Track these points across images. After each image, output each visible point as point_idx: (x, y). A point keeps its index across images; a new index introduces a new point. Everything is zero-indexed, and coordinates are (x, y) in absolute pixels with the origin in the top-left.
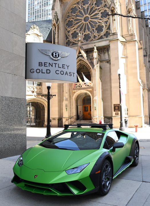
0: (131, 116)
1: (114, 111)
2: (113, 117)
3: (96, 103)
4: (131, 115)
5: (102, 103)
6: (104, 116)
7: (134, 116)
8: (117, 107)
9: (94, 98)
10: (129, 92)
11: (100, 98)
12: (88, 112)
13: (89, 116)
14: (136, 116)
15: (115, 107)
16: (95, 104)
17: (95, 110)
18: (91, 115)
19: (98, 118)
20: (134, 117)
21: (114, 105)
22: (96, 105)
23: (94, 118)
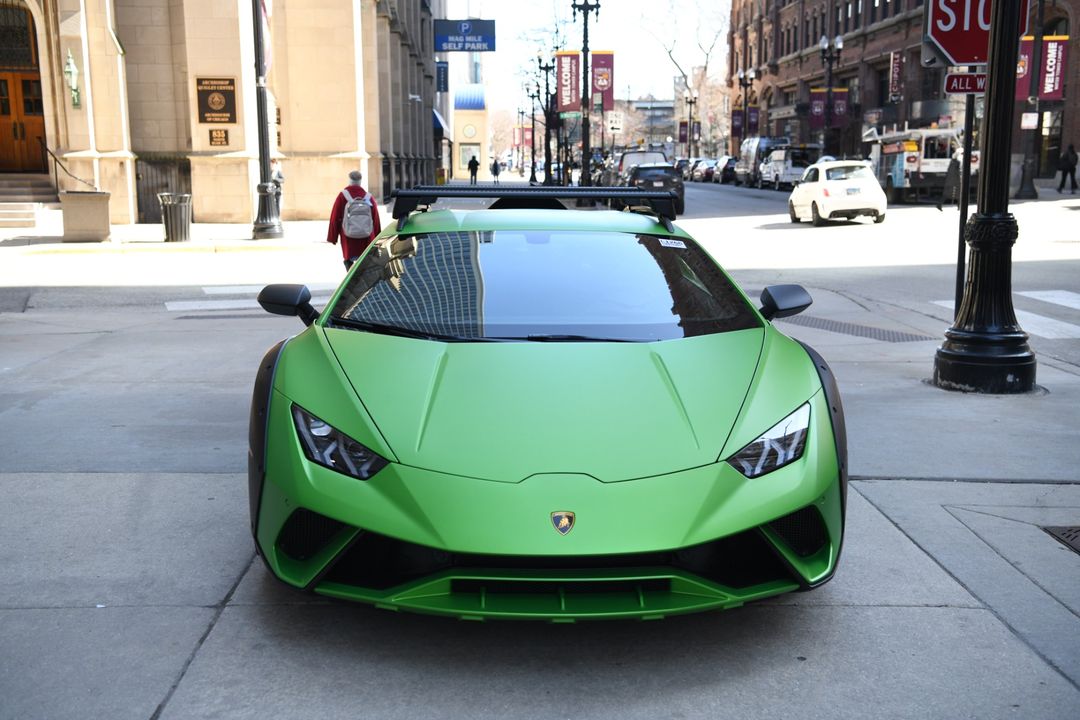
0: (297, 154)
1: (202, 119)
2: (197, 154)
3: (79, 64)
4: (297, 148)
5: (120, 60)
6: (134, 150)
7: (315, 154)
8: (216, 100)
9: (65, 29)
10: (284, 7)
11: (104, 27)
12: (13, 117)
13: (16, 142)
14: (326, 154)
15: (203, 96)
16: (73, 68)
17: (77, 105)
18: (42, 139)
19: (96, 163)
20: (314, 161)
21: (200, 81)
22: (81, 75)
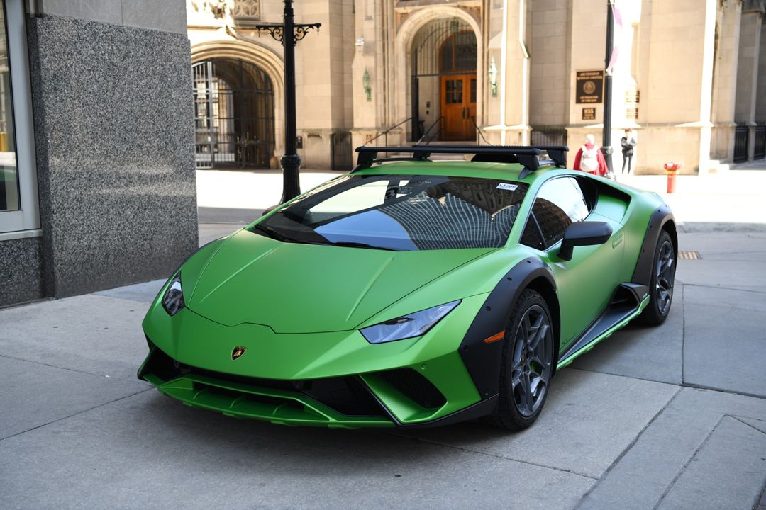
0: (650, 124)
1: (578, 101)
2: (573, 126)
3: (498, 67)
4: (651, 120)
5: (526, 63)
6: (530, 124)
7: (665, 124)
8: (589, 86)
9: (493, 44)
10: (650, 14)
11: (518, 40)
12: (464, 104)
13: (464, 121)
14: (673, 124)
15: (580, 84)
16: (493, 70)
17: (495, 94)
18: (474, 118)
19: (503, 134)
20: (663, 129)
21: (579, 74)
22: (499, 74)
23: (488, 133)
